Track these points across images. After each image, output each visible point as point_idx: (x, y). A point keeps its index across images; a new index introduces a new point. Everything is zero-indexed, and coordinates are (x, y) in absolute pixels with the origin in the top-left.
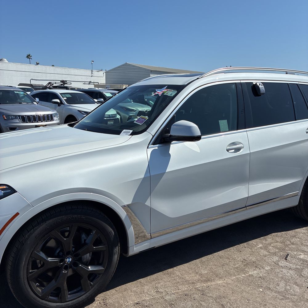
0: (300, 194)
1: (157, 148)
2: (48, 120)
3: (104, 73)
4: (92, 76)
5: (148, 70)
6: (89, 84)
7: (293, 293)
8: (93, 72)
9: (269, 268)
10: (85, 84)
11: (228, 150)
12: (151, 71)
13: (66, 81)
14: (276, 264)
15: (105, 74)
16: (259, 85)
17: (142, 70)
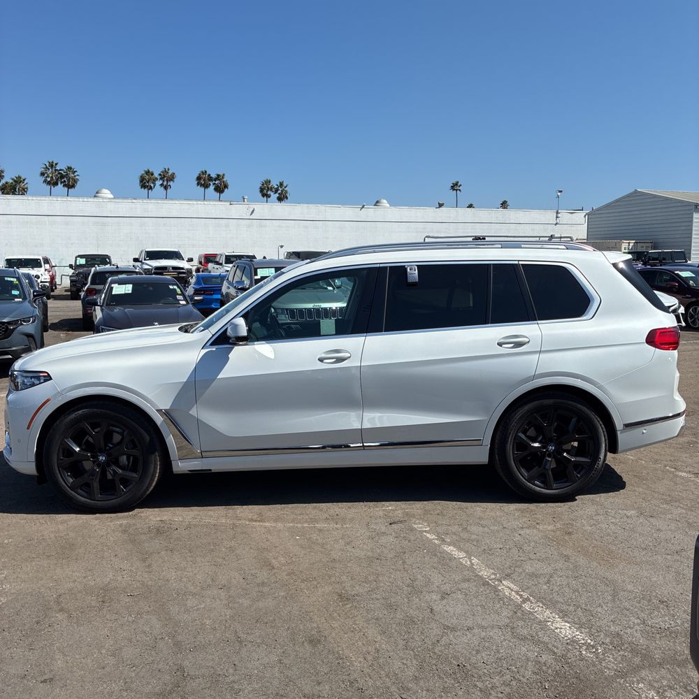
1: (214, 349)
4: (556, 224)
5: (689, 204)
8: (559, 215)
11: (321, 359)
12: (697, 206)
15: (587, 217)
16: (409, 270)
17: (676, 205)
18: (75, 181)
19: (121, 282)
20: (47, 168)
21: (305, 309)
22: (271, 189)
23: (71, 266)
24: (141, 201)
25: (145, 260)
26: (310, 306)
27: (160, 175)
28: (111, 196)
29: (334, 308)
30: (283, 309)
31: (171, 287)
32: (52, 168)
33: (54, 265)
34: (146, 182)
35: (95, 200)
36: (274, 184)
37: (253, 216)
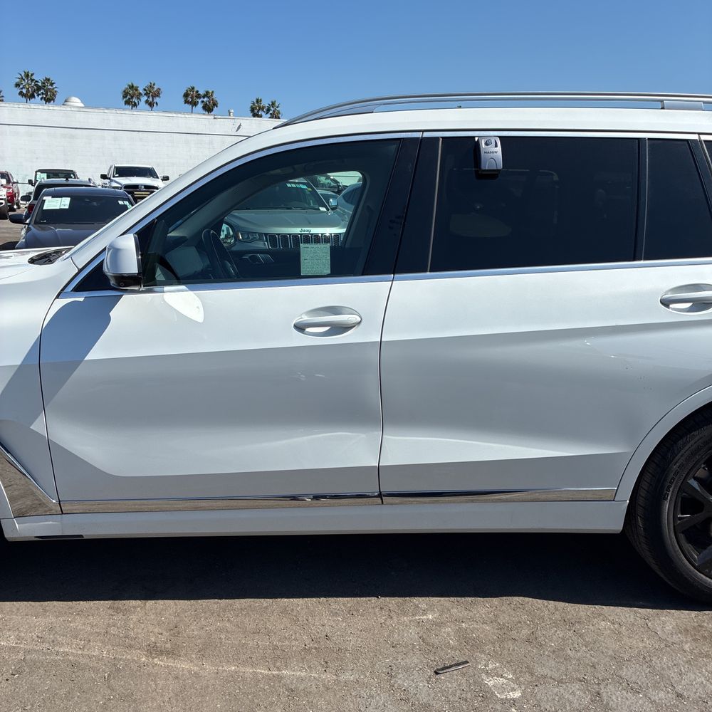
1: (82, 299)
16: (483, 145)
18: (54, 95)
19: (55, 195)
20: (22, 78)
21: (290, 234)
22: (262, 109)
23: (30, 182)
24: (114, 111)
25: (114, 177)
26: (297, 230)
27: (145, 90)
28: (82, 105)
29: (328, 235)
30: (261, 234)
31: (121, 202)
32: (27, 79)
33: (15, 181)
34: (130, 98)
35: (63, 108)
36: (265, 103)
37: (240, 132)
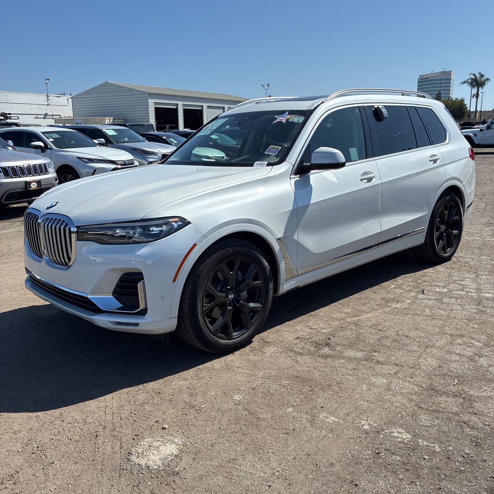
0: (426, 230)
1: (298, 179)
2: (42, 172)
3: (68, 99)
4: (48, 105)
5: (145, 93)
6: (45, 118)
7: (439, 314)
8: (49, 98)
9: (410, 301)
10: (37, 118)
11: (361, 180)
12: (150, 94)
13: (10, 114)
14: (415, 297)
15: (70, 100)
17: (135, 93)
